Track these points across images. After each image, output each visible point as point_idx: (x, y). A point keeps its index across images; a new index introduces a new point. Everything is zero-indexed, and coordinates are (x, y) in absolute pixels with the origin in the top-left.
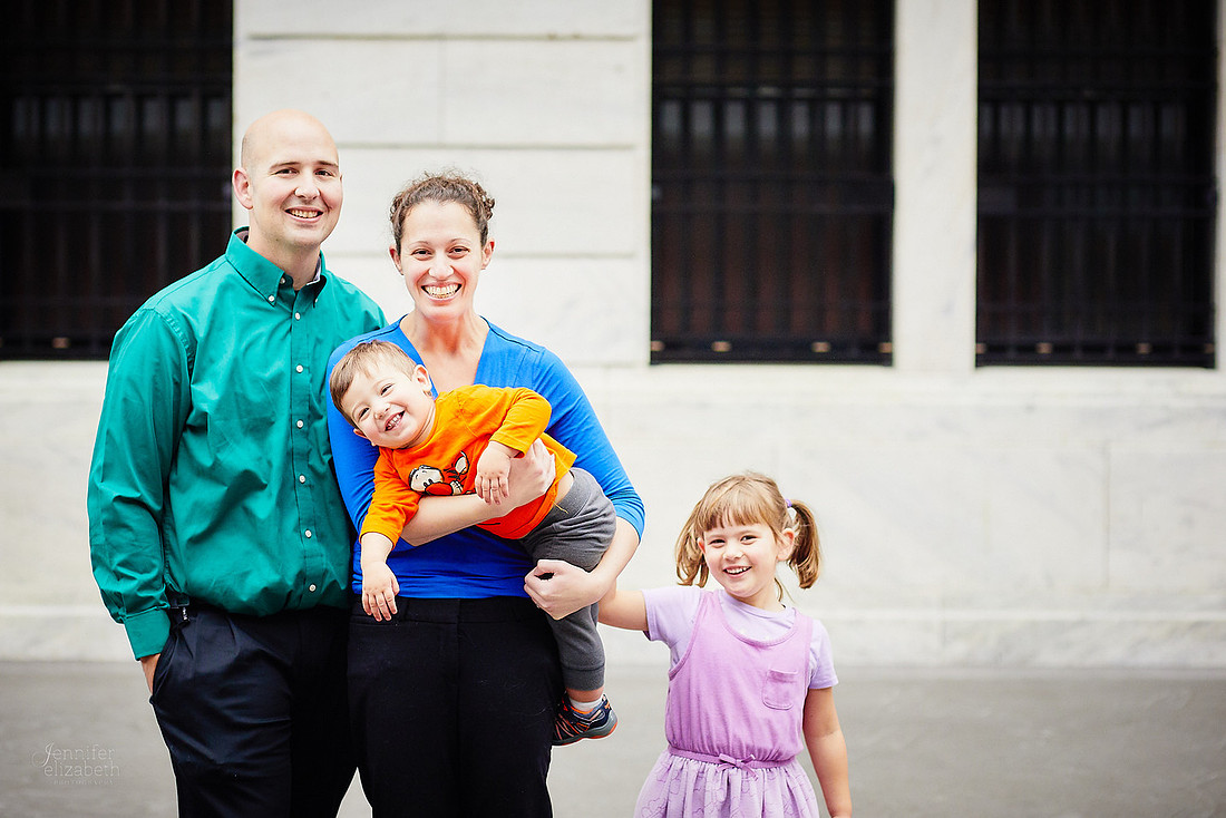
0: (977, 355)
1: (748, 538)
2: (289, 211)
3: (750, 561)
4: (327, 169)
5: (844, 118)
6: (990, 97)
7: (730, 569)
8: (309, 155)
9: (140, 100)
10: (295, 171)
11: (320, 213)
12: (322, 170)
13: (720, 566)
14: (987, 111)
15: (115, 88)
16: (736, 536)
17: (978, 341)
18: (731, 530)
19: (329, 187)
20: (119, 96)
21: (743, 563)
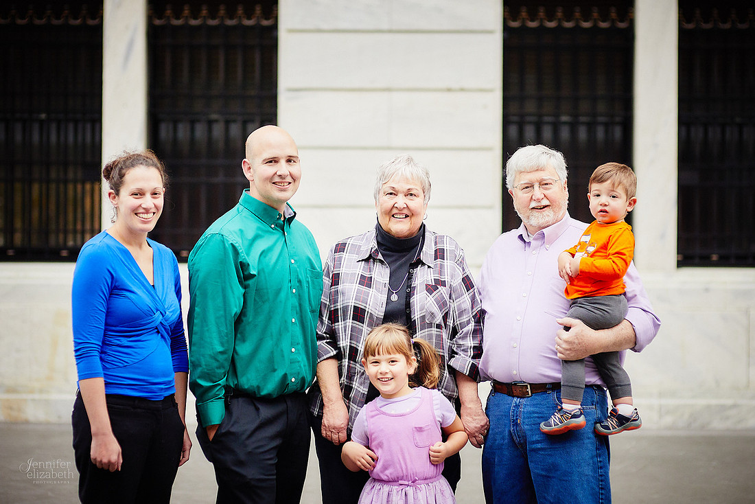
0: (678, 261)
1: (393, 361)
2: (274, 183)
3: (393, 375)
4: (294, 159)
5: (606, 132)
6: (685, 122)
7: (382, 378)
8: (283, 153)
9: (227, 123)
10: (276, 162)
11: (290, 183)
12: (289, 160)
13: (376, 376)
14: (683, 129)
15: (214, 116)
16: (387, 360)
17: (678, 253)
18: (383, 357)
19: (294, 168)
20: (216, 121)
21: (389, 376)
